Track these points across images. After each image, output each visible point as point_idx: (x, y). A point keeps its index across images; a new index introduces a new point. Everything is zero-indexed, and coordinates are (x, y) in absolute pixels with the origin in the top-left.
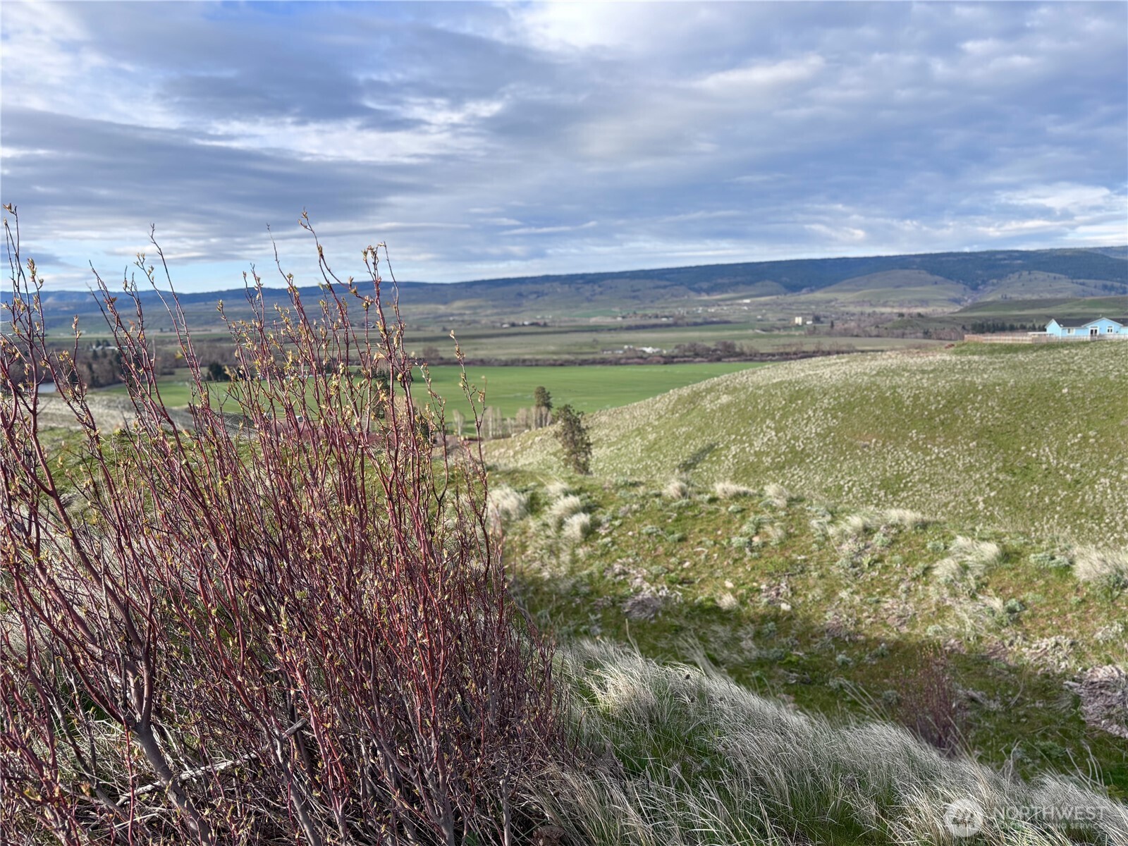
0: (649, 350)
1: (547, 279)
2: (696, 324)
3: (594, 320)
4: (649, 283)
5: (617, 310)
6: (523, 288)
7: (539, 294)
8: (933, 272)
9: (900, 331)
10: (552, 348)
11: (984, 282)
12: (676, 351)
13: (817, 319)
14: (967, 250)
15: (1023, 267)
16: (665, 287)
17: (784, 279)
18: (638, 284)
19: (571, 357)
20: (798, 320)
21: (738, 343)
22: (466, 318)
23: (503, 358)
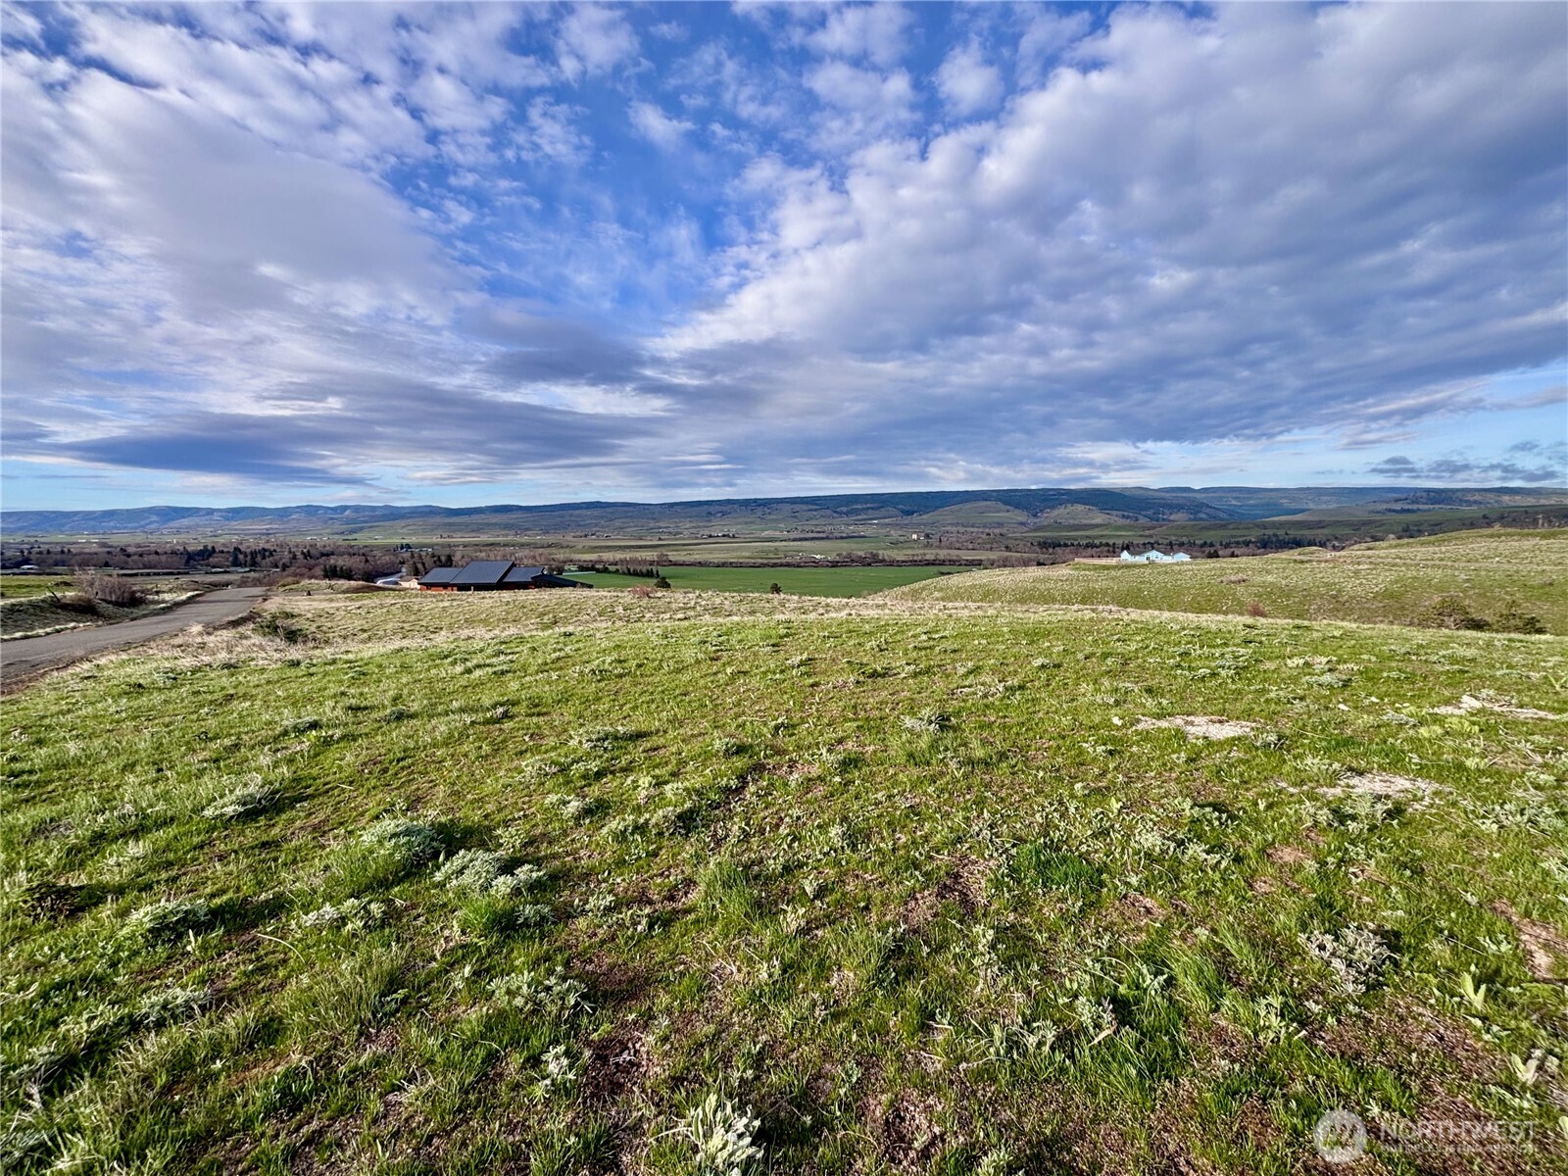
0: (818, 557)
1: (729, 502)
2: (842, 538)
3: (766, 534)
4: (804, 507)
5: (782, 526)
6: (711, 509)
7: (724, 514)
8: (1006, 503)
9: (989, 546)
10: (747, 554)
11: (1041, 511)
12: (837, 559)
13: (927, 536)
14: (1033, 487)
15: (1068, 501)
16: (816, 510)
17: (901, 506)
18: (797, 507)
19: (765, 561)
20: (915, 536)
21: (880, 552)
22: (671, 530)
23: (716, 561)
